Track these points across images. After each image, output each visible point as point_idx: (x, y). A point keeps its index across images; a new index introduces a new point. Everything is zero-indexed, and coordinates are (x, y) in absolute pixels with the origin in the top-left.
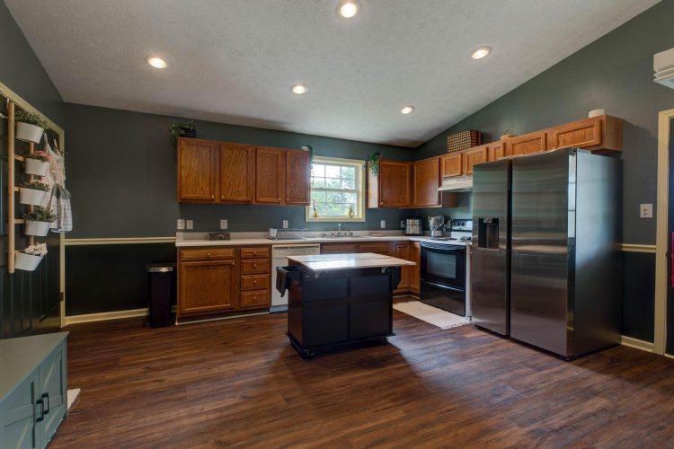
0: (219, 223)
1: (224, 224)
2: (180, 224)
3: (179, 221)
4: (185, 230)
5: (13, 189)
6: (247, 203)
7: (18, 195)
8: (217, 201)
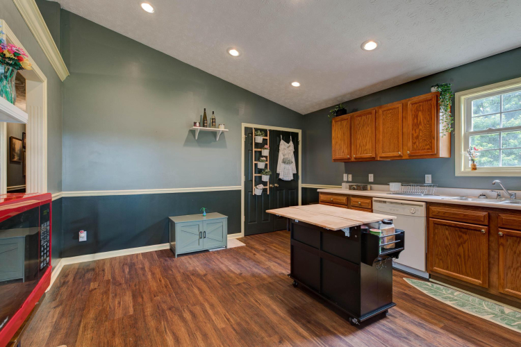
0: (368, 177)
1: (371, 178)
2: (345, 177)
3: (345, 175)
4: (348, 182)
5: (254, 162)
6: (373, 159)
7: (256, 165)
8: (353, 160)
